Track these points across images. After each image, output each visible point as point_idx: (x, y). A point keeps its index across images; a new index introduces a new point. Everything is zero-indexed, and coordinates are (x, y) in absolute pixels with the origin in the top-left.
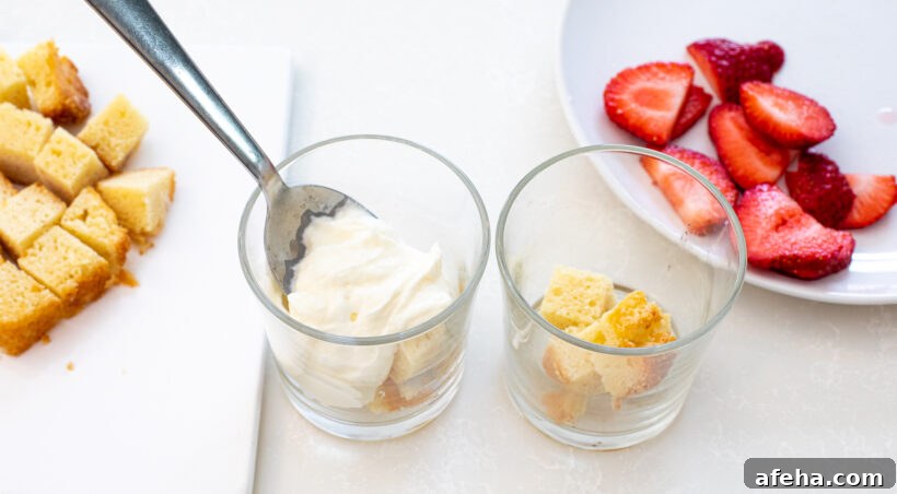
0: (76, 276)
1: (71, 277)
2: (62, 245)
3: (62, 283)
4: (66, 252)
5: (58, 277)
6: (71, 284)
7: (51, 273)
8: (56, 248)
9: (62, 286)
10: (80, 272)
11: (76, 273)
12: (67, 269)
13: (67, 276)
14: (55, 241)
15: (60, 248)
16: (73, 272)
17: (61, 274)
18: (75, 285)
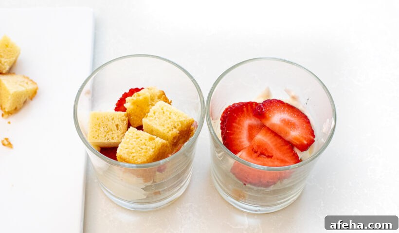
0: (178, 127)
1: (175, 128)
2: (167, 111)
3: (170, 131)
4: (170, 114)
5: (168, 127)
6: (176, 132)
7: (163, 126)
8: (164, 113)
9: (170, 133)
10: (180, 125)
11: (178, 125)
12: (172, 123)
13: (173, 127)
14: (162, 109)
15: (166, 113)
16: (176, 125)
17: (169, 126)
18: (178, 132)
